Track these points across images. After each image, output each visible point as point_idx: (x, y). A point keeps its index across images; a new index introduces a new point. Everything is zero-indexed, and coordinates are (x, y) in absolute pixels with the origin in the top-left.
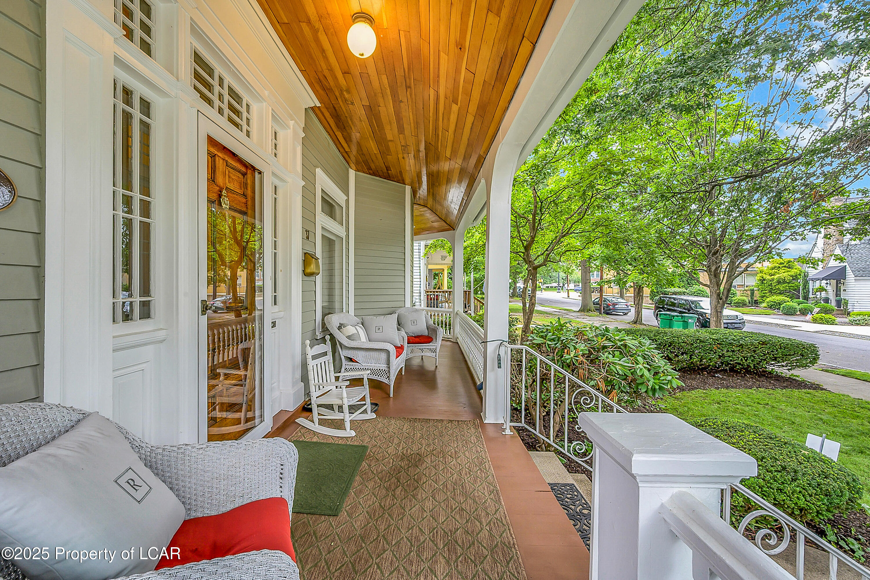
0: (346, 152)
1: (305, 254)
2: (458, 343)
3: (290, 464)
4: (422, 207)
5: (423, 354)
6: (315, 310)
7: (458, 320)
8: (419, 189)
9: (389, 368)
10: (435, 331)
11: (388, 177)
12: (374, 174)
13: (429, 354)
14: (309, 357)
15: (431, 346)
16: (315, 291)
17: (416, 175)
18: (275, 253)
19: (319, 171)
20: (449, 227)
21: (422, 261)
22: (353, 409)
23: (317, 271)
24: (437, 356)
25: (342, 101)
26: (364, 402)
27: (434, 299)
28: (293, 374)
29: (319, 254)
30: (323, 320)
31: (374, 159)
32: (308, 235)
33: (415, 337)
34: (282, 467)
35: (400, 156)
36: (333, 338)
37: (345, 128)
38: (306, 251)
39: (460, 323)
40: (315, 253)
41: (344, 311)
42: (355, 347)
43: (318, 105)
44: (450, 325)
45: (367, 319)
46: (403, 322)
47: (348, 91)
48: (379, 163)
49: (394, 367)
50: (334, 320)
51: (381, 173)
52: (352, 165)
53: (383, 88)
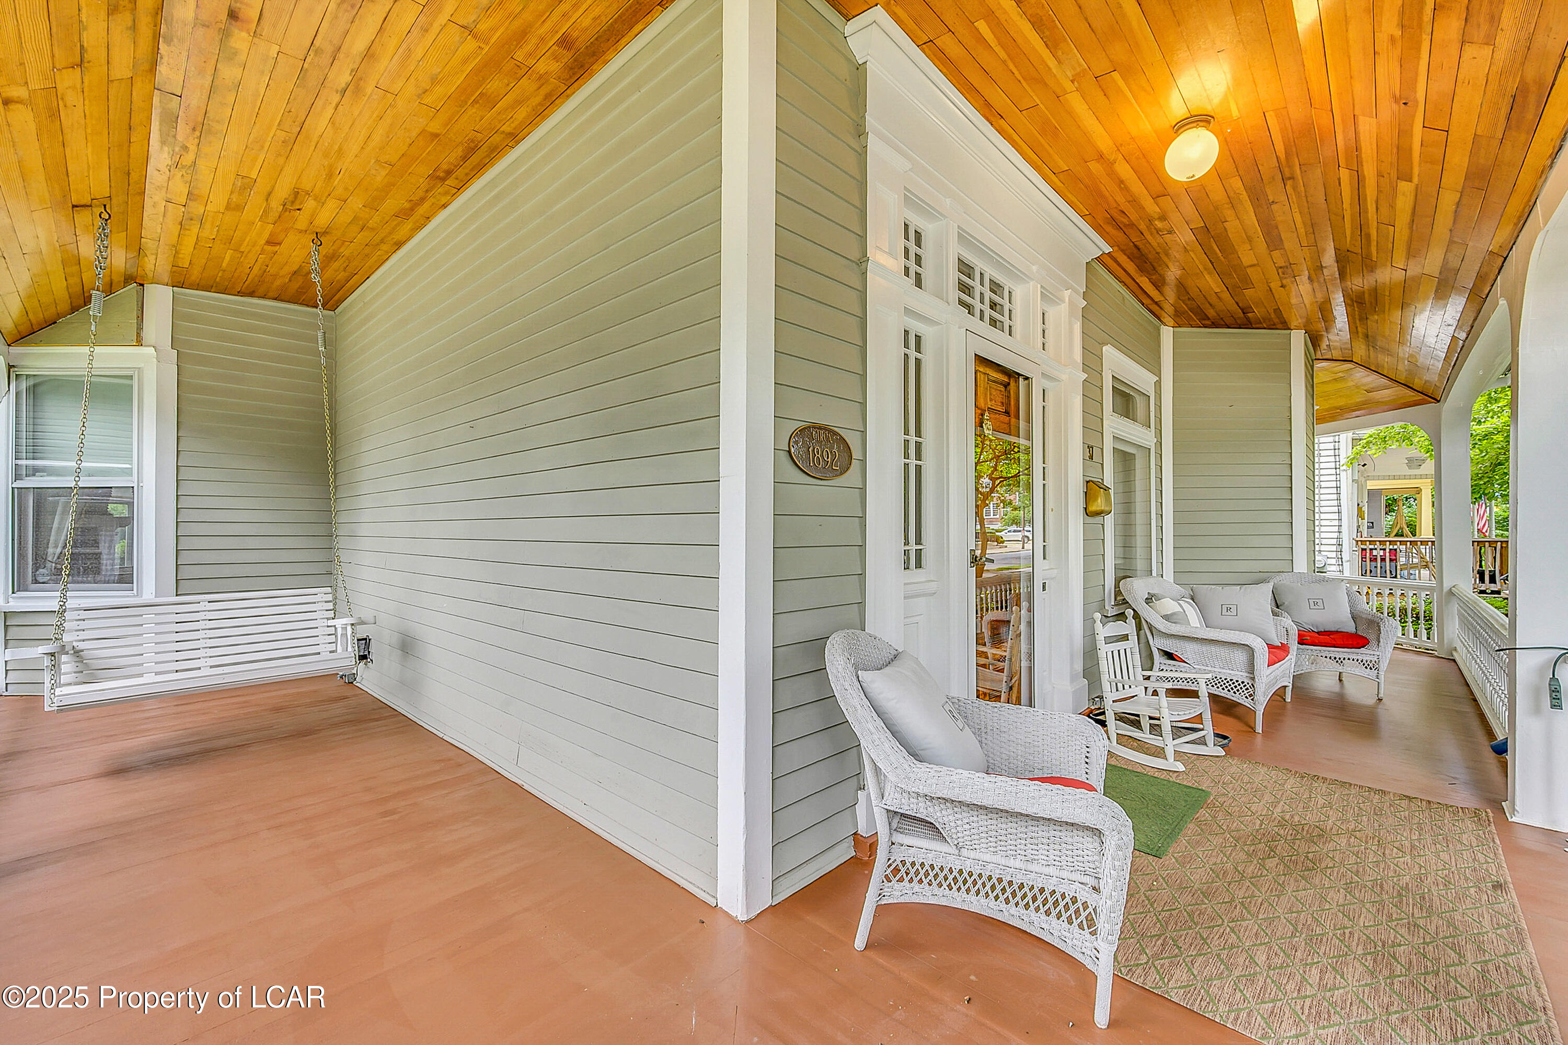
0: (1156, 303)
1: (1087, 482)
2: (1454, 661)
3: (1098, 748)
4: (1338, 363)
5: (1340, 669)
6: (1104, 570)
7: (1455, 607)
8: (1327, 330)
9: (1253, 679)
10: (1374, 624)
11: (1248, 324)
12: (1215, 325)
13: (1360, 671)
14: (1100, 639)
15: (1364, 654)
16: (1103, 540)
17: (1317, 309)
18: (1044, 485)
19: (1108, 350)
20: (1421, 397)
21: (1343, 474)
22: (1178, 731)
23: (1107, 509)
24: (1382, 677)
25: (1152, 234)
26: (1201, 726)
27: (1383, 560)
28: (1072, 663)
29: (1108, 480)
30: (1117, 586)
31: (1214, 300)
32: (1091, 453)
33: (1318, 633)
34: (1088, 750)
35: (1275, 285)
36: (1136, 616)
37: (1154, 269)
38: (1088, 479)
39: (1460, 614)
40: (1102, 480)
41: (1154, 574)
42: (1180, 634)
43: (1108, 249)
44: (1429, 619)
45: (1202, 590)
46: (1286, 600)
47: (1163, 218)
48: (1228, 303)
49: (1264, 680)
50: (1137, 589)
51: (1229, 321)
52: (1167, 319)
53: (1231, 194)
